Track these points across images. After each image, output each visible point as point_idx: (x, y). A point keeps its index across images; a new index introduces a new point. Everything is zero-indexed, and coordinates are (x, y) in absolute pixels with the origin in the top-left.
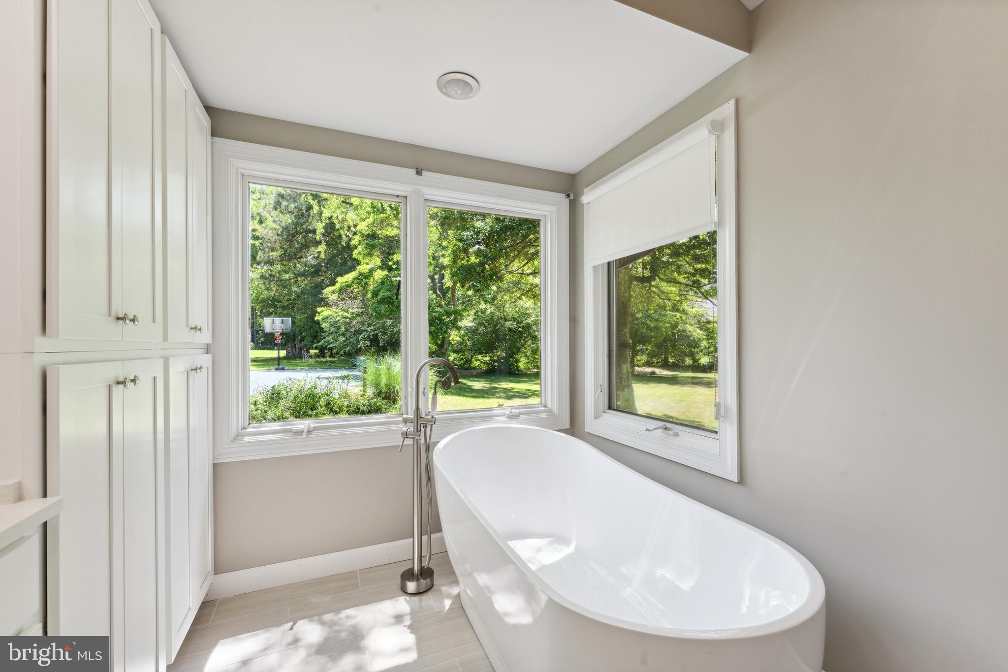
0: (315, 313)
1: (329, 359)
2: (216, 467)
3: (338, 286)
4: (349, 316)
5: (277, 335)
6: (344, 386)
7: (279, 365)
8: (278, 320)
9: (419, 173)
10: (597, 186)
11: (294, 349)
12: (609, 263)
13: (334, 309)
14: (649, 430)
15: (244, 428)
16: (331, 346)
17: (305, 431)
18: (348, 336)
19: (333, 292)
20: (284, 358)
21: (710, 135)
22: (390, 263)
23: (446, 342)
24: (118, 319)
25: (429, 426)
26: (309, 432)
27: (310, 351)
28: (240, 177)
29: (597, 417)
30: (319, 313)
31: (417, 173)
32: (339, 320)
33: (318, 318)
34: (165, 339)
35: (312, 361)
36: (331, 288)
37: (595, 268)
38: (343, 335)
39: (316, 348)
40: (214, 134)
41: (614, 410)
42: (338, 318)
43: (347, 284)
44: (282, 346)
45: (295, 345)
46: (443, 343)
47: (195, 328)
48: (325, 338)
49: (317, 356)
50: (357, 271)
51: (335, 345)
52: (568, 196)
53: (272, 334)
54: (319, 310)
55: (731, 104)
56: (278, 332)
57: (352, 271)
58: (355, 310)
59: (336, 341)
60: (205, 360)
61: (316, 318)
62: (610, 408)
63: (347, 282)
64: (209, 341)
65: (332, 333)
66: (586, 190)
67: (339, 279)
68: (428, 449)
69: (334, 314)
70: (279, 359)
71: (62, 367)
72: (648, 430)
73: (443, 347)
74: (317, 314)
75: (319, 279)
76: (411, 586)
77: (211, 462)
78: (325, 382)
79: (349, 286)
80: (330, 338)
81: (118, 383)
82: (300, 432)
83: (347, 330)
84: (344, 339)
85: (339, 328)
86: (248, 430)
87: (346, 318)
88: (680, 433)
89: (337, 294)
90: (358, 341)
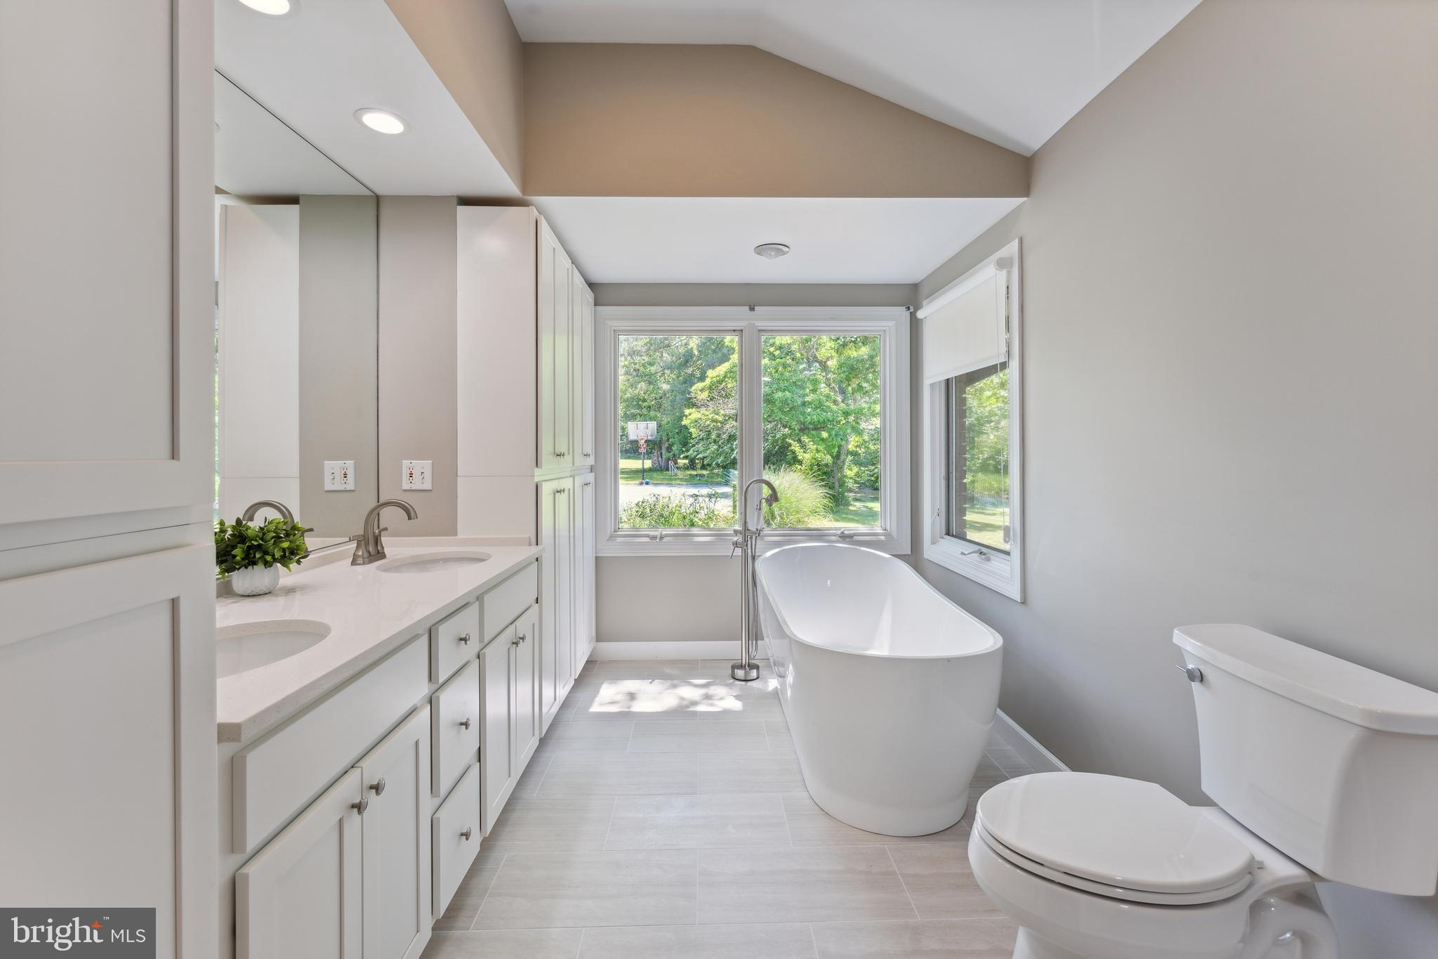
0: (682, 416)
1: (700, 472)
2: (597, 558)
3: (708, 382)
4: (720, 419)
5: (642, 442)
6: (712, 505)
7: (643, 479)
8: (642, 425)
9: (752, 309)
10: (935, 298)
11: (660, 459)
12: (948, 379)
13: (703, 410)
14: (965, 554)
15: (614, 532)
16: (700, 456)
17: (659, 537)
18: (720, 443)
19: (702, 390)
20: (650, 470)
21: (998, 272)
22: (772, 349)
23: (843, 452)
24: (558, 455)
25: (754, 537)
26: (661, 538)
27: (679, 461)
28: (612, 332)
29: (933, 543)
30: (686, 416)
31: (750, 309)
32: (709, 425)
33: (685, 422)
34: (573, 464)
35: (680, 474)
36: (700, 385)
37: (932, 385)
38: (715, 441)
39: (686, 457)
40: (596, 304)
41: (953, 536)
42: (708, 422)
43: (718, 378)
44: (649, 454)
45: (661, 453)
46: (839, 452)
47: (586, 455)
48: (694, 446)
49: (687, 468)
50: (731, 361)
51: (705, 455)
52: (909, 309)
53: (636, 442)
54: (687, 412)
55: (1015, 243)
56: (642, 439)
57: (725, 362)
58: (727, 412)
59: (707, 450)
60: (590, 477)
61: (683, 423)
62: (948, 533)
63: (718, 376)
64: (593, 464)
65: (703, 439)
66: (925, 303)
67: (710, 373)
68: (754, 558)
69: (703, 417)
70: (643, 471)
71: (544, 483)
72: (962, 553)
73: (839, 459)
74: (685, 418)
75: (690, 370)
76: (740, 673)
77: (594, 555)
78: (691, 500)
79: (720, 382)
80: (700, 447)
81: (558, 492)
82: (654, 538)
83: (719, 436)
84: (715, 447)
85: (709, 433)
86: (618, 533)
87: (716, 421)
88: (992, 557)
89: (707, 392)
90: (733, 450)
